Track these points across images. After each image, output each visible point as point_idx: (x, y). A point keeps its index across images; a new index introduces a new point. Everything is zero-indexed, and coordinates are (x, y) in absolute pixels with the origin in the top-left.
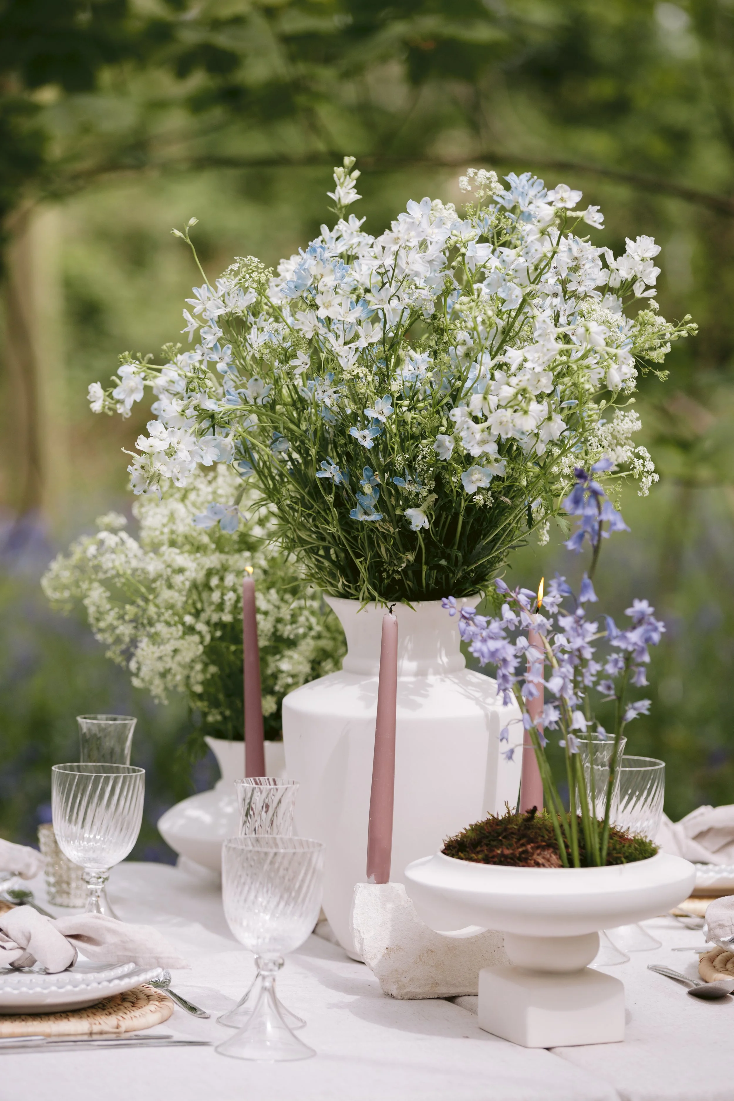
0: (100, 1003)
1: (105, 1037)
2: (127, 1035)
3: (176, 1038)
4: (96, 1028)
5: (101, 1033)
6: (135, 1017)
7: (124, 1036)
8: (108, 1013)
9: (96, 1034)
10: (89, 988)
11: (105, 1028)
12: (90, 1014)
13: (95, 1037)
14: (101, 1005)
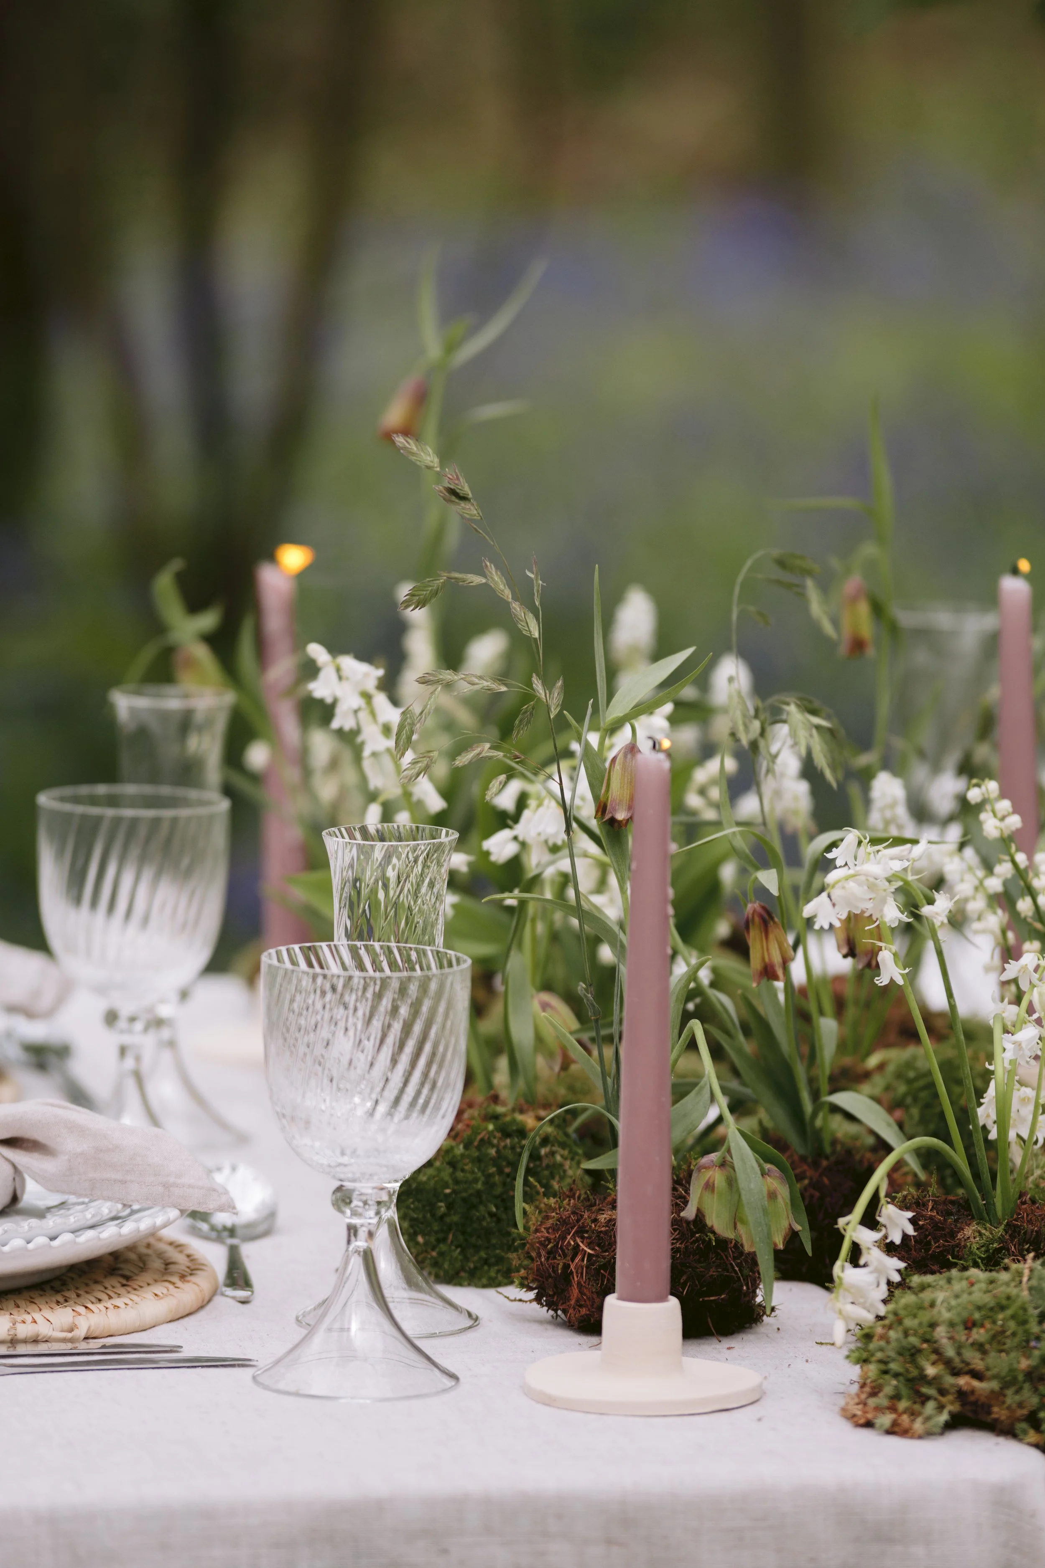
0: (57, 1278)
1: (42, 1348)
2: (94, 1345)
3: (187, 1352)
4: (23, 1331)
5: (35, 1341)
6: (117, 1307)
7: (83, 1346)
8: (61, 1299)
9: (25, 1341)
10: (31, 1246)
11: (43, 1329)
12: (21, 1303)
13: (21, 1349)
14: (57, 1284)
